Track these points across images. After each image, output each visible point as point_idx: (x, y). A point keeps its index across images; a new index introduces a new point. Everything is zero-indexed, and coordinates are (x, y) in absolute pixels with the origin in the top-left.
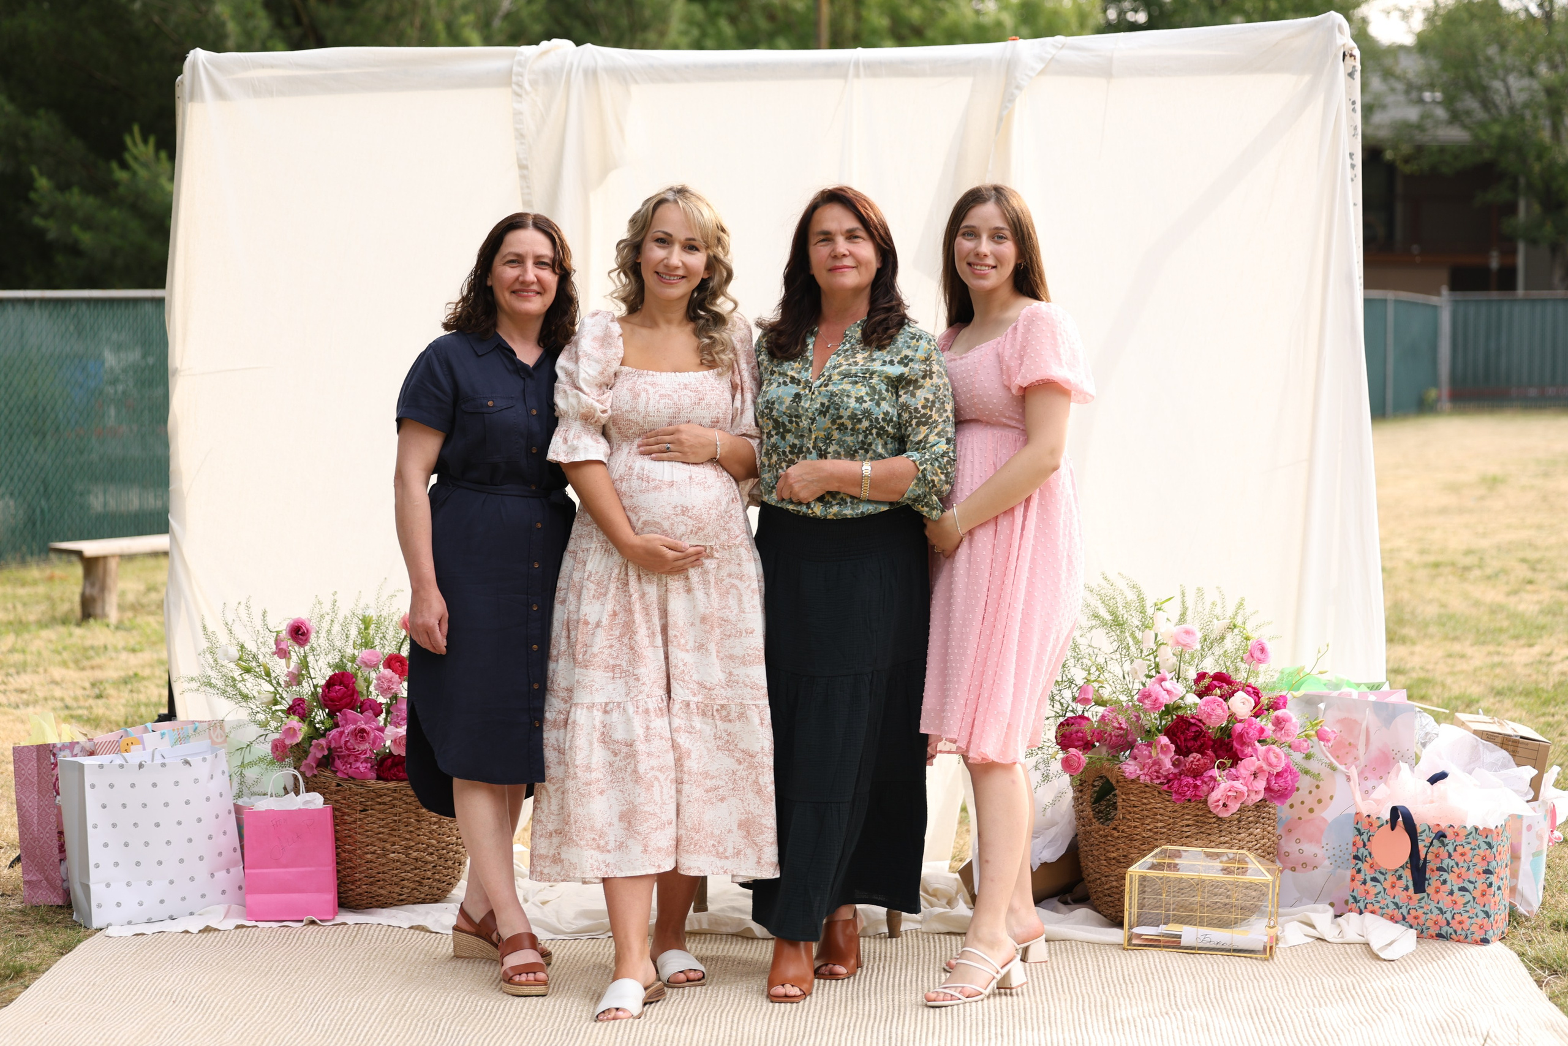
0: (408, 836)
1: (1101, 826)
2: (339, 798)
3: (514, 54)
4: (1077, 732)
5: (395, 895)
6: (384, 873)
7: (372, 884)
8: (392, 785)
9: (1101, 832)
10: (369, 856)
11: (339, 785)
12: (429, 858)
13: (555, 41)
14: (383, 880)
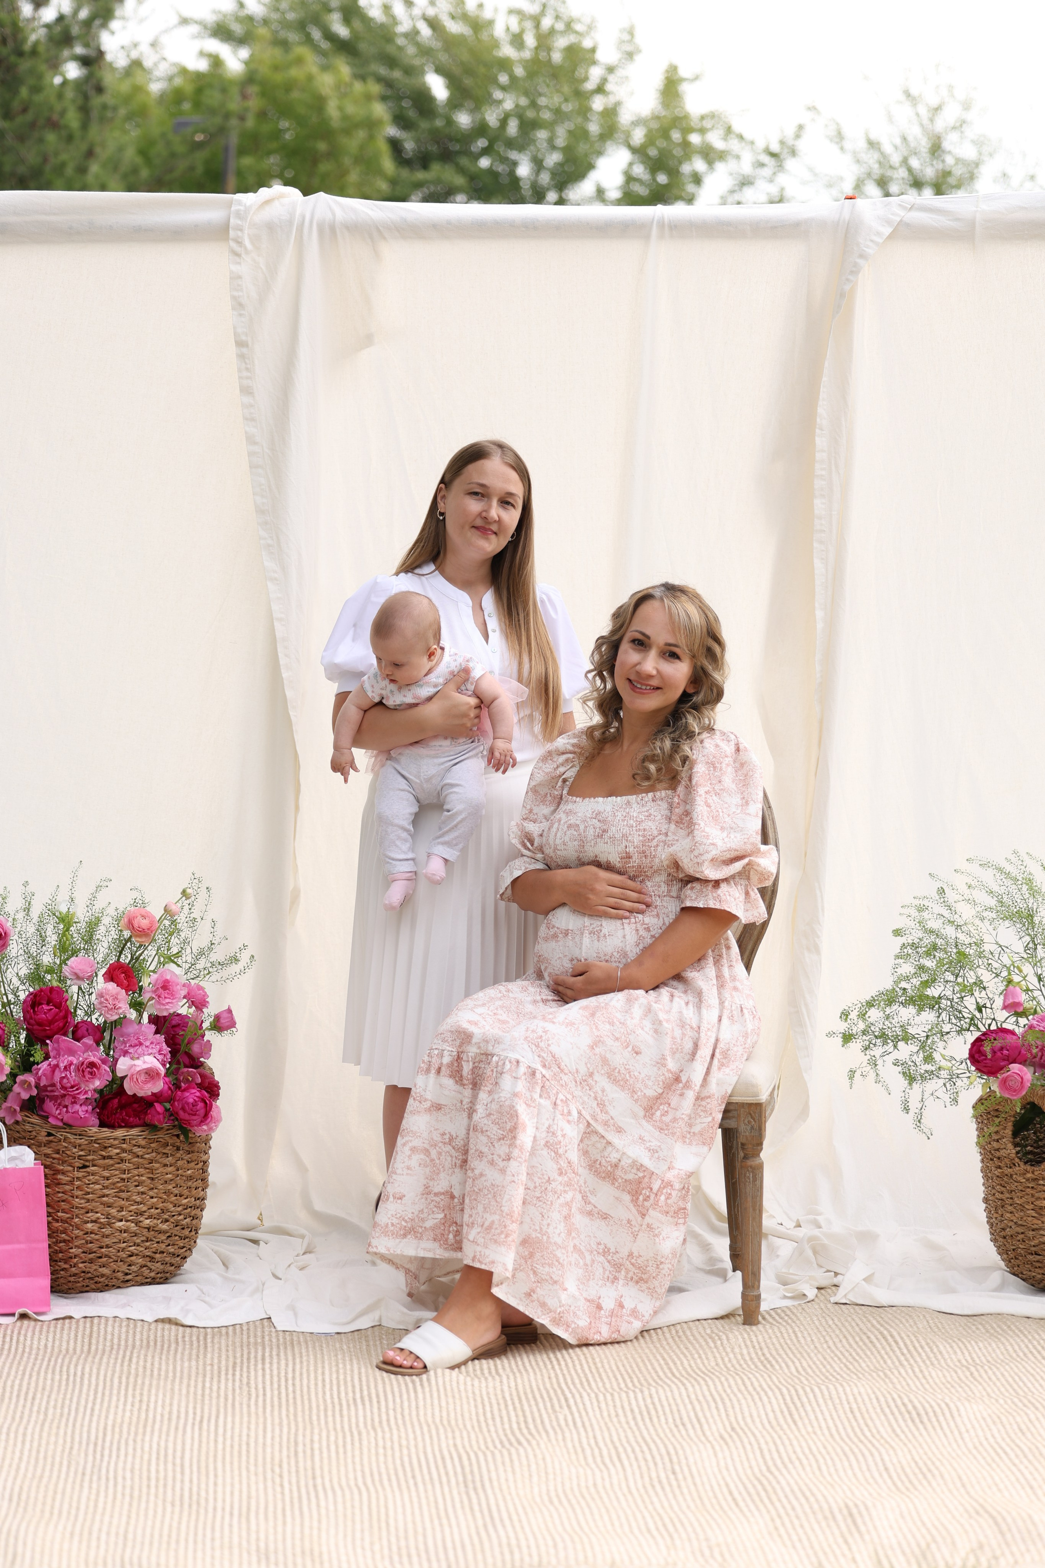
0: (139, 1199)
1: (1028, 1167)
2: (49, 1151)
3: (230, 204)
4: (1002, 1049)
5: (120, 1275)
6: (107, 1246)
7: (91, 1261)
8: (120, 1133)
9: (1029, 1175)
10: (89, 1225)
11: (49, 1134)
12: (165, 1227)
13: (278, 189)
14: (106, 1256)
